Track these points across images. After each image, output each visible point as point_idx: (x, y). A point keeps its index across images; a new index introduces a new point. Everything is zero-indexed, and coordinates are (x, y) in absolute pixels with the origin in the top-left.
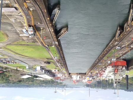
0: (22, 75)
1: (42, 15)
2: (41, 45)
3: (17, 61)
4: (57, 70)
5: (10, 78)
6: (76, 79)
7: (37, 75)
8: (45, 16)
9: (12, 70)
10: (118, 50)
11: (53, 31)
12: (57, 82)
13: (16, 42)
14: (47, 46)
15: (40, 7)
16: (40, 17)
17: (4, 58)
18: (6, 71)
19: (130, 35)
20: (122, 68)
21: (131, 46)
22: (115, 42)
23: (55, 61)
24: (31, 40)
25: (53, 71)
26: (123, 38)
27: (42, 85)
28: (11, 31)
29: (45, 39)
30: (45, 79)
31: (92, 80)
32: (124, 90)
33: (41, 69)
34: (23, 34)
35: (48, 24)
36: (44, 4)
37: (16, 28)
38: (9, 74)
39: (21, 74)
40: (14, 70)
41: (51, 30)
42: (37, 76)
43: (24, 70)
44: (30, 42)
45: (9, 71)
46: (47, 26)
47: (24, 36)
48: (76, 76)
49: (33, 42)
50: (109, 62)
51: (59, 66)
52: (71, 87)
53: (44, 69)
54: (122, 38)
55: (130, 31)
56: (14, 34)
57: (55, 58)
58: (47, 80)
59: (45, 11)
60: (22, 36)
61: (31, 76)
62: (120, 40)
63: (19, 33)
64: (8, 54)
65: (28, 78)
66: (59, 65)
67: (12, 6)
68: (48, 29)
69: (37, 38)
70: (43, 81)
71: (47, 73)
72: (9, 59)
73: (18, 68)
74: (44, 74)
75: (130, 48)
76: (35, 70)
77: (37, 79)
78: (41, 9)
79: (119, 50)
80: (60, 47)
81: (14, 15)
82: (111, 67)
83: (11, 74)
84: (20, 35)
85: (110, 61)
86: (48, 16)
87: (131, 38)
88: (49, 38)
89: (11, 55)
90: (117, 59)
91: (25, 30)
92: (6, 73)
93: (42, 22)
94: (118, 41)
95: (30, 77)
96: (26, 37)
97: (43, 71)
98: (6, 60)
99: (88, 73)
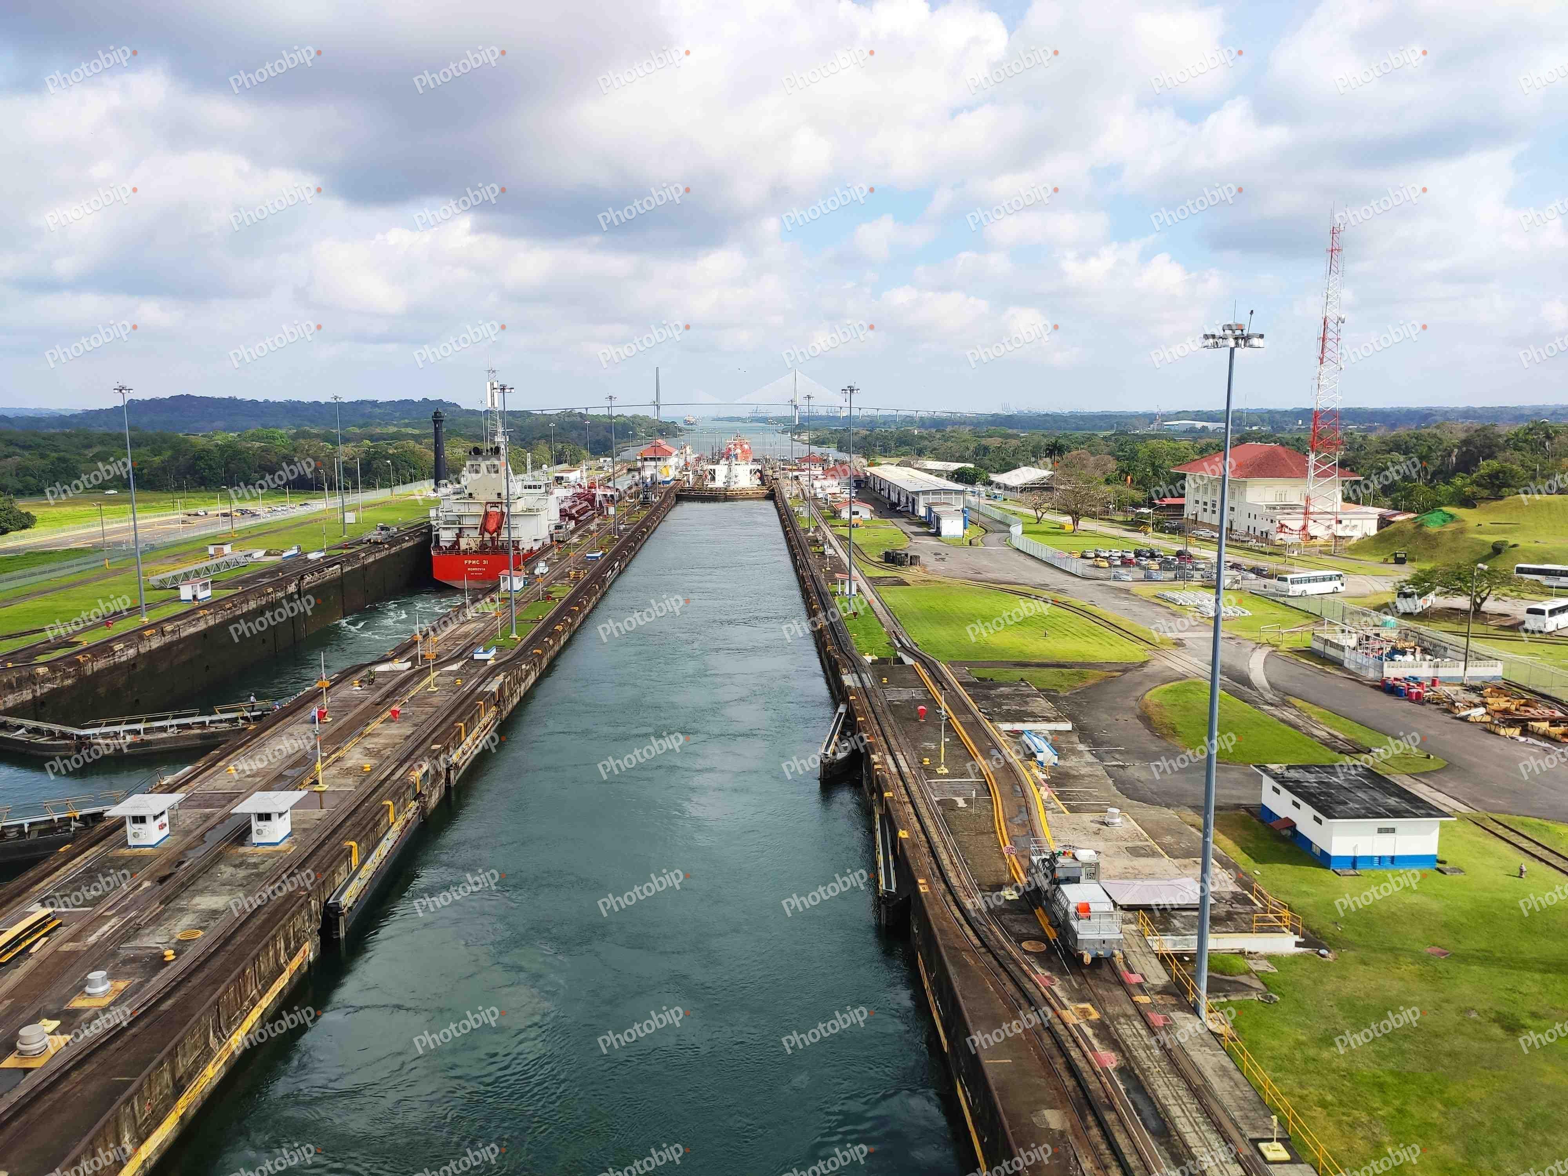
0: (1043, 487)
1: (944, 857)
2: (943, 667)
3: (1078, 566)
4: (845, 514)
5: (1112, 465)
6: (733, 467)
7: (959, 487)
8: (925, 850)
9: (1103, 515)
10: (485, 640)
11: (875, 758)
12: (840, 449)
13: (1091, 682)
14: (908, 661)
15: (958, 914)
16: (959, 843)
17: (1158, 585)
18: (1137, 505)
19: (408, 737)
20: (459, 536)
21: (409, 664)
22: (501, 689)
23: (855, 572)
24: (1006, 696)
25: (865, 512)
26: (453, 718)
27: (925, 432)
28: (1127, 752)
29: (920, 702)
30: (910, 466)
31: (639, 464)
32: (464, 407)
33: (938, 519)
34: (1052, 732)
35: (906, 799)
36: (930, 928)
37: (1100, 771)
38: (1120, 487)
39: (1050, 489)
40: (1092, 516)
41: (884, 762)
42: (957, 481)
43: (1032, 512)
44: (1010, 686)
45: (1120, 506)
46: (914, 788)
47: (1048, 720)
48: (733, 486)
49: (993, 684)
50: (541, 568)
51: (835, 543)
52: (765, 420)
53: (921, 524)
54: (460, 719)
55: (405, 761)
56: (1106, 735)
57: (859, 590)
58: (897, 460)
59: (929, 883)
60: (1056, 719)
61: (996, 478)
62: (473, 705)
63: (1075, 739)
64: (1135, 607)
65: (1007, 467)
66: (831, 546)
67: (1130, 915)
68: (905, 769)
69: (967, 709)
70: (920, 453)
71: (903, 499)
72: (1128, 575)
73: (1069, 528)
74: (917, 493)
75: (413, 653)
76: (974, 516)
77: (955, 466)
78: (949, 898)
79: (479, 645)
80: (829, 657)
81: (1118, 854)
82: (526, 545)
83: (1109, 488)
84: (1067, 726)
85: (537, 572)
86: (908, 853)
87: (406, 717)
88: (893, 708)
89: (1116, 602)
90: (496, 588)
91: (1040, 757)
92: (1139, 496)
93: (940, 810)
94: (484, 694)
95: (997, 472)
96: (1035, 717)
97: (922, 512)
98: (1141, 574)
99: (664, 501)
